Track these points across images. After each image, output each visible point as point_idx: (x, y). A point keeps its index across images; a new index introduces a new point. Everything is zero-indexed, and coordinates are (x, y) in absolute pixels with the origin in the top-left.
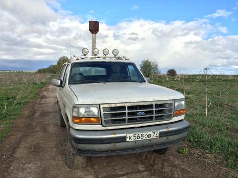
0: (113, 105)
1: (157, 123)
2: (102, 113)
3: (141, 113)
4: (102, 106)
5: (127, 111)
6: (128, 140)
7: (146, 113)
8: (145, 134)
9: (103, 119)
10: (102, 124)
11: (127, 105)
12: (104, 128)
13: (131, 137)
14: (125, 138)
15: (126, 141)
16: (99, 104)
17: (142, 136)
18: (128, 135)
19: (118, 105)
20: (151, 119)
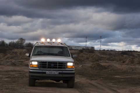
0: (43, 62)
1: (59, 69)
2: (39, 64)
3: (52, 65)
4: (39, 62)
5: (47, 64)
6: (47, 73)
7: (55, 65)
8: (53, 72)
9: (39, 66)
10: (38, 67)
11: (47, 62)
12: (39, 69)
13: (48, 72)
14: (46, 72)
15: (46, 74)
16: (38, 61)
17: (52, 72)
18: (47, 72)
19: (44, 62)
20: (56, 68)
